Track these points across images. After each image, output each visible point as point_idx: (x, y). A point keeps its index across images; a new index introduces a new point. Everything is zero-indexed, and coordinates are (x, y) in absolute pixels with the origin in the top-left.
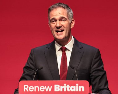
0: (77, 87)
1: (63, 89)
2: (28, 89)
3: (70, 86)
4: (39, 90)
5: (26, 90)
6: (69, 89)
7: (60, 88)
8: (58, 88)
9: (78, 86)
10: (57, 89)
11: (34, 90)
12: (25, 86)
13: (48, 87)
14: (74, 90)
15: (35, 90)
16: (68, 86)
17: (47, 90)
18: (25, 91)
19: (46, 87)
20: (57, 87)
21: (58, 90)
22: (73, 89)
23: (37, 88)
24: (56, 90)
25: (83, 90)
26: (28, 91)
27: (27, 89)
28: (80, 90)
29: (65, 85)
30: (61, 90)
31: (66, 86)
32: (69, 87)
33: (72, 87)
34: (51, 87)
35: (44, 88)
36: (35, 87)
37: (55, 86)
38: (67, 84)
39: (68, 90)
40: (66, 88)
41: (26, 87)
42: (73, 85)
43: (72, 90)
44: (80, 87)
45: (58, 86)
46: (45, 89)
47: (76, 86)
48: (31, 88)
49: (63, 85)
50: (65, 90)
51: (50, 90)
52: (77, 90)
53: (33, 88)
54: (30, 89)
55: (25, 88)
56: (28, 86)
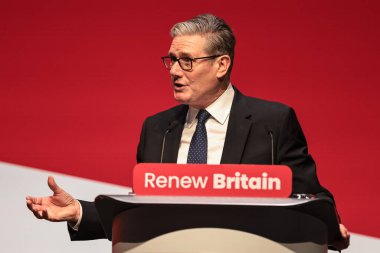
0: (265, 180)
1: (233, 184)
2: (154, 182)
3: (249, 177)
4: (178, 186)
5: (149, 184)
6: (247, 183)
7: (226, 181)
8: (222, 181)
9: (268, 177)
10: (219, 184)
11: (168, 184)
12: (147, 175)
13: (200, 179)
14: (258, 187)
15: (170, 186)
16: (244, 178)
17: (196, 186)
18: (146, 185)
19: (193, 178)
20: (219, 178)
21: (222, 186)
22: (255, 183)
23: (174, 181)
24: (216, 186)
25: (278, 187)
26: (153, 185)
27: (151, 181)
28: (271, 187)
29: (238, 174)
30: (229, 186)
31: (240, 176)
32: (247, 179)
33: (253, 179)
34: (206, 178)
35: (190, 181)
36: (171, 178)
37: (216, 176)
38: (242, 173)
39: (245, 187)
40: (241, 182)
41: (150, 177)
42: (256, 176)
43: (253, 187)
44: (271, 180)
45: (223, 176)
46: (192, 184)
47: (262, 177)
48: (162, 179)
49: (233, 175)
50: (237, 187)
51: (203, 186)
52: (265, 187)
53: (165, 181)
54: (158, 182)
55: (147, 180)
56: (153, 176)
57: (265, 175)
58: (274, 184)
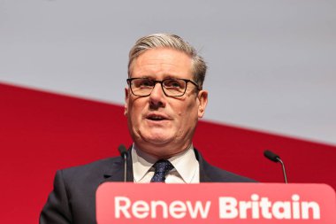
0: (296, 205)
1: (249, 211)
2: (130, 210)
3: (273, 201)
4: (165, 215)
5: (121, 213)
6: (270, 210)
7: (238, 207)
8: (232, 207)
9: (300, 201)
10: (229, 211)
11: (150, 212)
12: (117, 200)
13: (199, 204)
14: (287, 215)
15: (154, 215)
16: (265, 203)
17: (194, 215)
18: (117, 215)
19: (189, 204)
20: (228, 204)
21: (233, 215)
22: (281, 210)
23: (159, 209)
24: (223, 215)
25: (317, 215)
26: (127, 215)
27: (124, 209)
28: (305, 216)
29: (255, 197)
30: (243, 215)
31: (259, 200)
32: (269, 204)
33: (278, 205)
34: (208, 204)
35: (184, 208)
36: (154, 204)
37: (223, 201)
38: (261, 196)
39: (267, 215)
40: (260, 209)
41: (123, 203)
42: (283, 200)
43: (279, 216)
44: (306, 206)
45: (233, 201)
46: (188, 212)
47: (292, 201)
48: (141, 206)
49: (248, 199)
50: (255, 215)
51: (204, 215)
52: (296, 216)
53: (147, 208)
54: (135, 210)
55: (118, 208)
56: (128, 200)
57: (296, 197)
58: (311, 211)
